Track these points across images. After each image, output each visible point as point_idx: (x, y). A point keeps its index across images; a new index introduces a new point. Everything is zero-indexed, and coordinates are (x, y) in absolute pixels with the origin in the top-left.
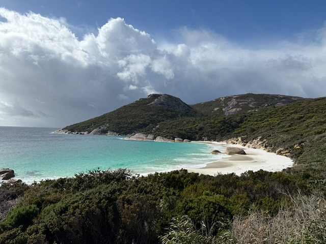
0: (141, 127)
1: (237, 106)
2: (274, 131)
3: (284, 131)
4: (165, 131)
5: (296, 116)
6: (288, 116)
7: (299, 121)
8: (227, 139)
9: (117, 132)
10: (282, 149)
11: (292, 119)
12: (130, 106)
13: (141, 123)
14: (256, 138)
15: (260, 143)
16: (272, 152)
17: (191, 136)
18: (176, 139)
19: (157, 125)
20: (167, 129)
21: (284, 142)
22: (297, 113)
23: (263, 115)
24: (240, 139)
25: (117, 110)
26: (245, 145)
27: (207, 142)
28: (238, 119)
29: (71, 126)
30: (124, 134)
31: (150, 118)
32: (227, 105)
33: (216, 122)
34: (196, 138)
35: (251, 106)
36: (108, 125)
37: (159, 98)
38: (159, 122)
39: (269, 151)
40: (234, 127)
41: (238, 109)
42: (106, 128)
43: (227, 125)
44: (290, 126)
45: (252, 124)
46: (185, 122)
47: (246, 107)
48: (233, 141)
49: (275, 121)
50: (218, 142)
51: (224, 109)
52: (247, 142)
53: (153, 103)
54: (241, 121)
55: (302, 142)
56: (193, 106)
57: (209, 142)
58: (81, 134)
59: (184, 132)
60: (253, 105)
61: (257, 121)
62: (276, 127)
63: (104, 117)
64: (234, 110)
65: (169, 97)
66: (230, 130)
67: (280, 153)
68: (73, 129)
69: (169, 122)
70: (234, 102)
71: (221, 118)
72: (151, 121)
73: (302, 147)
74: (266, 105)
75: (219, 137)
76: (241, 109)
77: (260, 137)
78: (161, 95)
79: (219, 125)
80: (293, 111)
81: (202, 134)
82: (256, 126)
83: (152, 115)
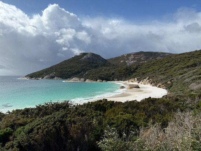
0: (76, 74)
1: (134, 59)
2: (156, 74)
3: (162, 74)
4: (91, 76)
5: (169, 64)
6: (164, 64)
7: (170, 67)
8: (129, 79)
9: (61, 77)
10: (161, 84)
11: (166, 66)
12: (68, 61)
13: (76, 71)
14: (145, 78)
15: (148, 81)
16: (155, 86)
17: (107, 78)
18: (98, 80)
19: (86, 72)
20: (93, 74)
21: (162, 80)
22: (169, 63)
23: (149, 65)
24: (136, 79)
25: (60, 63)
26: (139, 83)
27: (117, 81)
28: (135, 67)
29: (31, 74)
30: (65, 78)
31: (82, 68)
32: (128, 59)
33: (122, 69)
34: (110, 79)
35: (142, 59)
36: (54, 73)
37: (87, 55)
38: (88, 70)
39: (153, 86)
40: (132, 72)
41: (135, 61)
42: (53, 75)
43: (128, 71)
44: (165, 71)
45: (143, 70)
46: (103, 70)
47: (139, 60)
48: (132, 80)
49: (156, 67)
50: (123, 81)
51: (126, 62)
52: (140, 81)
53: (83, 58)
54: (137, 69)
55: (172, 80)
56: (108, 60)
57: (118, 81)
58: (37, 79)
59: (103, 76)
60: (143, 58)
61: (146, 68)
62: (157, 71)
63: (52, 68)
64: (132, 62)
65: (93, 54)
66: (130, 74)
67: (159, 87)
68: (32, 76)
69: (93, 70)
70: (132, 57)
71: (125, 67)
72: (82, 70)
73: (172, 83)
74: (151, 58)
75: (124, 78)
76: (136, 61)
77: (148, 78)
78: (88, 53)
79: (124, 71)
80: (167, 62)
81: (114, 77)
82: (145, 71)
83: (83, 66)
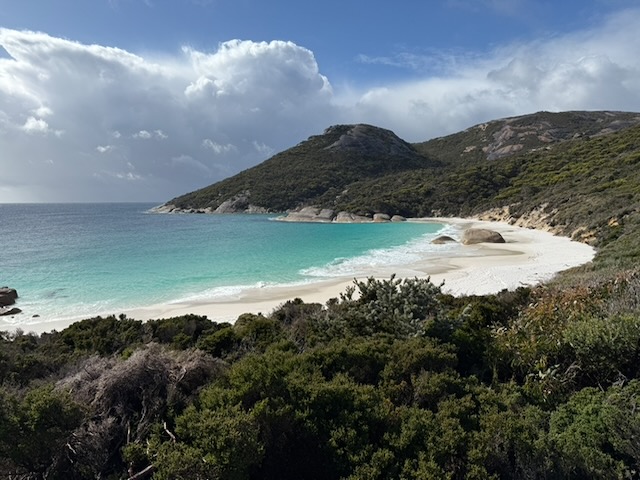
0: (312, 195)
1: (513, 140)
2: (576, 190)
3: (597, 190)
4: (354, 201)
5: (628, 156)
6: (614, 156)
7: (633, 166)
8: (481, 211)
9: (266, 207)
10: (584, 229)
11: (620, 162)
12: (290, 154)
13: (312, 186)
15: (544, 217)
16: (564, 235)
18: (375, 216)
20: (364, 196)
21: (590, 213)
24: (506, 209)
25: (267, 162)
26: (513, 223)
27: (439, 219)
28: (508, 167)
29: (182, 197)
30: (279, 209)
31: (331, 176)
32: (492, 140)
33: (461, 176)
34: (417, 211)
35: (543, 138)
36: (248, 193)
37: (349, 132)
38: (349, 182)
39: (557, 234)
40: (497, 187)
41: (515, 148)
42: (244, 198)
43: (483, 182)
44: (612, 179)
45: (535, 178)
46: (399, 180)
47: (533, 141)
48: (492, 214)
49: (584, 167)
50: (463, 218)
51: (485, 149)
52: (518, 217)
53: (335, 144)
54: (514, 173)
55: (626, 213)
56: (421, 145)
57: (445, 219)
58: (199, 212)
59: (392, 201)
60: (547, 136)
61: (546, 170)
62: (584, 182)
63: (240, 177)
64: (507, 149)
66: (490, 191)
67: (578, 238)
68: (182, 203)
69: (369, 181)
70: (508, 132)
71: (472, 169)
72: (332, 181)
73: (622, 224)
75: (466, 207)
76: (521, 146)
77: (545, 205)
78: (353, 127)
79: (467, 182)
81: (431, 204)
82: (542, 182)
83: (334, 170)
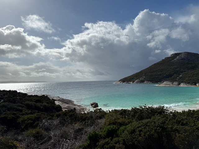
0: (168, 77)
4: (187, 79)
9: (151, 81)
12: (158, 64)
13: (168, 74)
18: (197, 84)
19: (181, 75)
20: (189, 77)
29: (123, 79)
30: (155, 82)
31: (174, 70)
36: (144, 77)
37: (180, 55)
38: (182, 72)
42: (143, 79)
53: (175, 59)
58: (129, 83)
63: (141, 72)
65: (189, 54)
72: (175, 72)
78: (182, 53)
83: (176, 68)
